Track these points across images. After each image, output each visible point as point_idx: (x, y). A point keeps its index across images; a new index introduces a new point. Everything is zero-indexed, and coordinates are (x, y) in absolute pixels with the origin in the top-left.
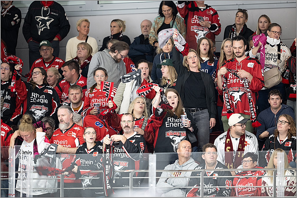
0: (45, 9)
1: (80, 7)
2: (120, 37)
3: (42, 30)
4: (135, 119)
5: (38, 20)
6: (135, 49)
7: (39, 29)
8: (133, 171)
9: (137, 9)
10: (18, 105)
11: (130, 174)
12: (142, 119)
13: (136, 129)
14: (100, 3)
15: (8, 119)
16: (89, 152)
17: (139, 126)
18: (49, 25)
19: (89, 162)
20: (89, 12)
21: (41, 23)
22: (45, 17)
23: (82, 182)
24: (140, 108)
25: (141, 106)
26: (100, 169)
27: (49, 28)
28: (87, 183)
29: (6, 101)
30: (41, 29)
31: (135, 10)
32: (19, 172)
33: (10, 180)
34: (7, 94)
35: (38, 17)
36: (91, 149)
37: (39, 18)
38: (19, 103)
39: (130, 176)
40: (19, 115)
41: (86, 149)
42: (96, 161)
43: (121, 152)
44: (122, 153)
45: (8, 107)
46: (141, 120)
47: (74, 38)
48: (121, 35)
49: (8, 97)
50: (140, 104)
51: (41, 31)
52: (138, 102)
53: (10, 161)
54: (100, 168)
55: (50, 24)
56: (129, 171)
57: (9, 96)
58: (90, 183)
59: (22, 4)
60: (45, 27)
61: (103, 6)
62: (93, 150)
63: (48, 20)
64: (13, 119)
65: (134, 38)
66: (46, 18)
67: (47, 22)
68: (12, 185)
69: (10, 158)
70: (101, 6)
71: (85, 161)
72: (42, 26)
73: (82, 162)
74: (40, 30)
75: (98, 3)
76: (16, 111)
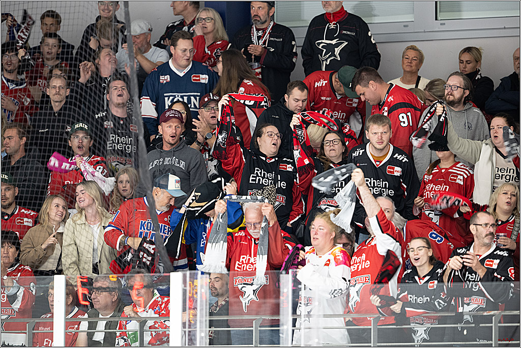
0: (332, 26)
1: (404, 26)
2: (476, 78)
3: (328, 64)
4: (500, 223)
5: (320, 47)
6: (501, 99)
7: (323, 61)
8: (498, 313)
9: (505, 28)
10: (297, 198)
11: (493, 318)
12: (510, 221)
13: (502, 240)
14: (439, 18)
15: (284, 223)
16: (423, 282)
17: (506, 234)
18: (339, 54)
19: (422, 300)
20: (421, 34)
21: (325, 50)
22: (332, 40)
23: (413, 335)
24: (506, 204)
25: (509, 200)
26: (440, 311)
27: (339, 59)
28: (421, 337)
29: (279, 191)
30: (326, 61)
31: (501, 30)
32: (298, 315)
33: (283, 330)
34: (279, 179)
35: (320, 41)
36: (425, 277)
37: (322, 43)
38: (299, 195)
39: (493, 323)
40: (300, 216)
41: (416, 278)
42: (433, 297)
43: (474, 279)
44: (474, 281)
45: (282, 201)
46: (510, 223)
47: (396, 79)
48: (479, 76)
49: (283, 185)
50: (507, 196)
51: (326, 64)
52: (505, 192)
53: (283, 296)
54: (441, 308)
55: (340, 51)
56: (492, 313)
57: (283, 182)
58: (426, 337)
59: (303, 20)
60: (333, 58)
61: (444, 24)
62: (427, 278)
63: (337, 45)
64: (291, 222)
65: (501, 80)
66: (334, 42)
67: (336, 49)
68: (287, 339)
69: (283, 292)
70: (441, 24)
71: (416, 298)
72: (328, 56)
73: (411, 299)
74: (324, 63)
75: (436, 19)
76: (294, 208)
